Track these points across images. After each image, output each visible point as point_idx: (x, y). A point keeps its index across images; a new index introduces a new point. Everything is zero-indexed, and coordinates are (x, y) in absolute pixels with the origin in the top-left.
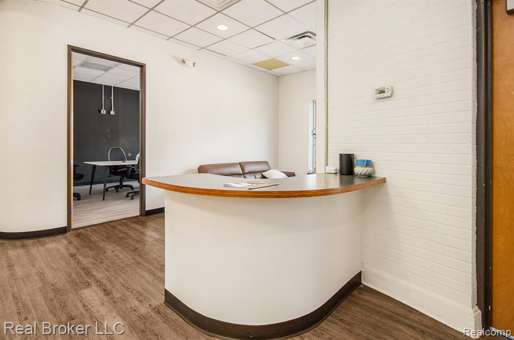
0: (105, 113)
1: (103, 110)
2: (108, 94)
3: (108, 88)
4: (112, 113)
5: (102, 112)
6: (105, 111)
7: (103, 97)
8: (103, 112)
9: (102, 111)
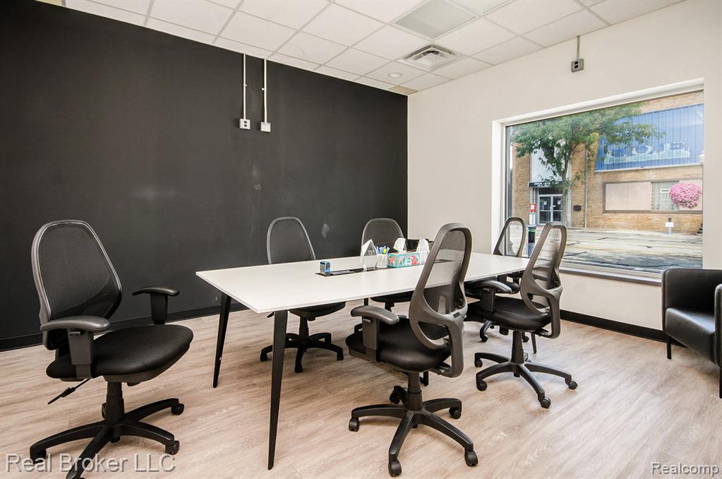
0: (248, 127)
1: (245, 119)
2: (256, 81)
3: (256, 63)
4: (266, 127)
5: (242, 126)
6: (248, 121)
7: (245, 85)
8: (245, 124)
9: (242, 121)
